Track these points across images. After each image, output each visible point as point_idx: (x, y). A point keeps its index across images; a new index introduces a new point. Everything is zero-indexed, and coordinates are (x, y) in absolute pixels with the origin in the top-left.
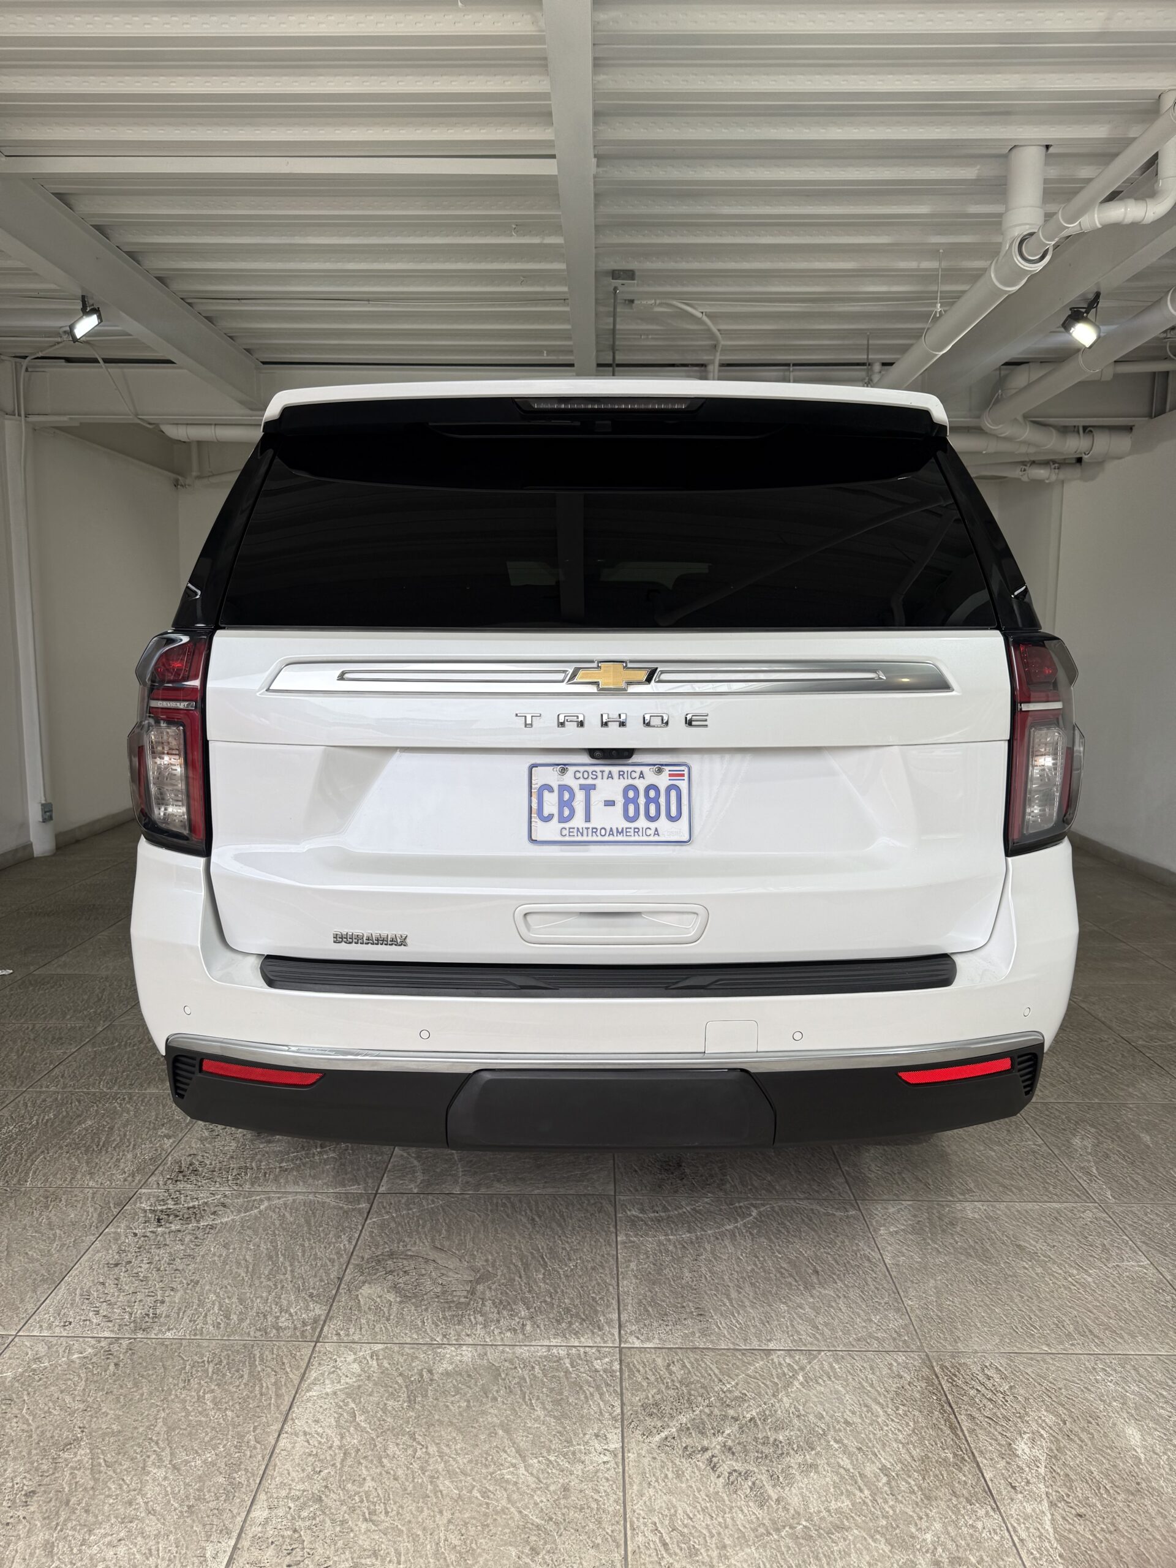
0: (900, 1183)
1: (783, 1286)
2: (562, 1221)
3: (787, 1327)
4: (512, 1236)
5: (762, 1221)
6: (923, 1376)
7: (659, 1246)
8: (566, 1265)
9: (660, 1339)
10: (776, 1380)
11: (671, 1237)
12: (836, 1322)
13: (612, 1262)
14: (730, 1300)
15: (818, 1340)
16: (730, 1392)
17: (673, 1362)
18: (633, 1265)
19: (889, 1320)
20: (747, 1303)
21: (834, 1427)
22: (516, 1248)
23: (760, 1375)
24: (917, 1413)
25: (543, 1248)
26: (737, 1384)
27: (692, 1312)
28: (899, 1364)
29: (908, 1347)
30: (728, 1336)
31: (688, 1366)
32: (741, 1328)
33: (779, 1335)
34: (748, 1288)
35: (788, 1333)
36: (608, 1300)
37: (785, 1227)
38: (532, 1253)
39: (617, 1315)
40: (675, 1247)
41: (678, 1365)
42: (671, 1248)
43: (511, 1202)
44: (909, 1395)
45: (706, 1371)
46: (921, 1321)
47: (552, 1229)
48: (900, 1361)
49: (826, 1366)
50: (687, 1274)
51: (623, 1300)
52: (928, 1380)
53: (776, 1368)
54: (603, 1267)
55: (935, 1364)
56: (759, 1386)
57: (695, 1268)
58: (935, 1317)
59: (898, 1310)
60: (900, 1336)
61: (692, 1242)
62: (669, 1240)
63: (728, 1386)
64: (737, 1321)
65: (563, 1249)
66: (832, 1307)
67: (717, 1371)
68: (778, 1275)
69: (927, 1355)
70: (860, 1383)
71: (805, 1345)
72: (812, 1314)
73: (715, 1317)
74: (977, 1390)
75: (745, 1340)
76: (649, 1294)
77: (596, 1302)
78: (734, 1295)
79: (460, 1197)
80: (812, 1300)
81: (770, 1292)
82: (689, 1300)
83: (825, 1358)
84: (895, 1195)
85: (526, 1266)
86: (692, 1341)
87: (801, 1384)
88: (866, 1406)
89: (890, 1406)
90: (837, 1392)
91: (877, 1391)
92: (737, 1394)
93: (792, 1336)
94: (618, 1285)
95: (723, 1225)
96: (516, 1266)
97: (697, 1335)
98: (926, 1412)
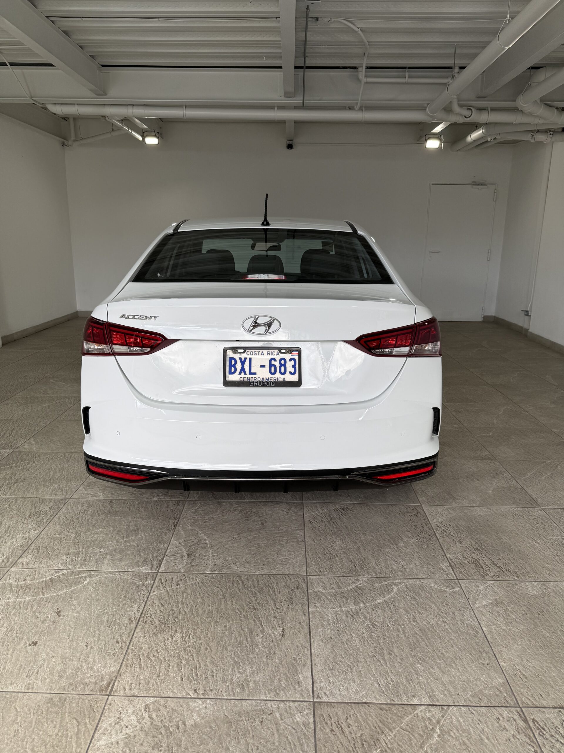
11: (344, 608)
14: (385, 661)
18: (320, 631)
40: (347, 616)
42: (344, 617)
47: (268, 602)
59: (497, 671)
61: (357, 613)
62: (342, 611)
78: (387, 656)
79: (210, 576)
94: (311, 648)
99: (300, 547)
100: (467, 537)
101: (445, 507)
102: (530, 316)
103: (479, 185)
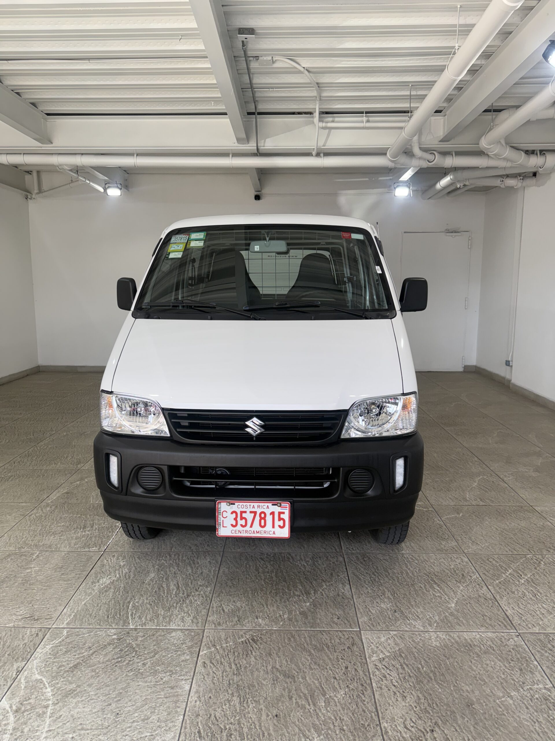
99: (177, 712)
100: (415, 688)
101: (391, 632)
102: (512, 366)
103: (452, 232)
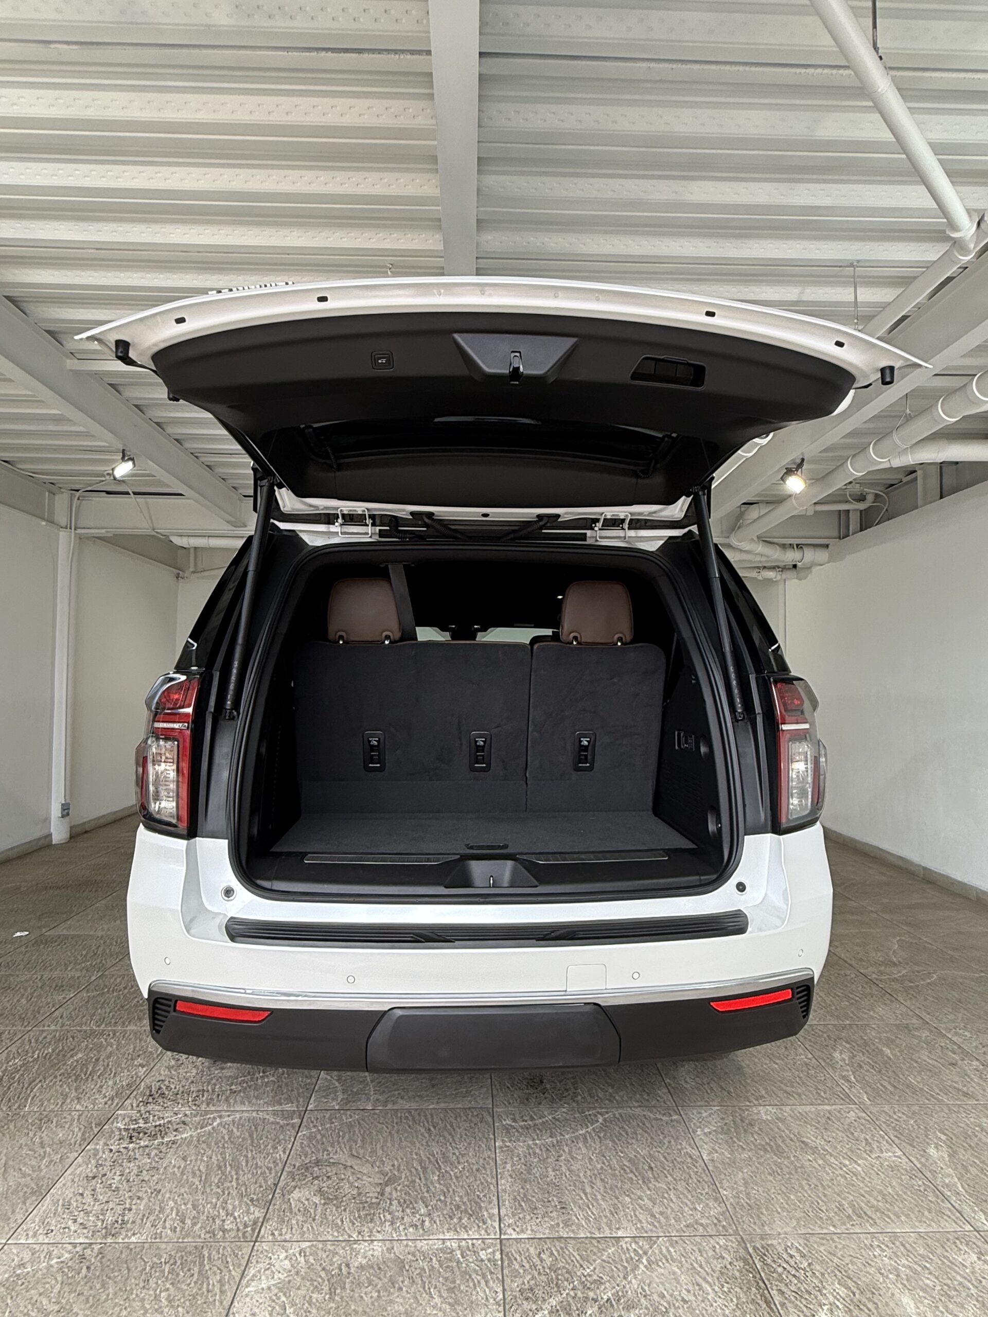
0: (709, 1092)
1: (626, 1181)
2: (452, 1130)
3: (631, 1217)
4: (413, 1144)
5: (606, 1126)
6: (740, 1257)
7: (528, 1149)
8: (456, 1168)
9: (532, 1230)
10: (626, 1264)
11: (537, 1142)
12: (669, 1211)
13: (493, 1164)
14: (586, 1194)
15: (656, 1227)
16: (590, 1276)
17: (543, 1251)
18: (508, 1166)
19: (710, 1208)
20: (599, 1197)
21: (674, 1305)
22: (416, 1154)
23: (613, 1260)
24: (738, 1290)
25: (437, 1153)
26: (595, 1268)
27: (556, 1206)
28: (721, 1247)
29: (727, 1231)
30: (586, 1226)
31: (556, 1253)
32: (595, 1219)
33: (625, 1224)
34: (598, 1183)
35: (632, 1222)
36: (490, 1198)
37: (625, 1130)
38: (429, 1158)
39: (497, 1210)
40: (541, 1150)
41: (547, 1253)
42: (538, 1151)
43: (411, 1116)
44: (730, 1274)
45: (570, 1258)
46: (735, 1208)
47: (445, 1138)
48: (721, 1243)
49: (664, 1251)
50: (551, 1173)
51: (502, 1196)
52: (745, 1260)
53: (625, 1253)
54: (484, 1168)
55: (748, 1245)
56: (612, 1270)
57: (557, 1168)
58: (745, 1204)
59: (716, 1199)
60: (719, 1221)
61: (553, 1146)
62: (536, 1144)
63: (588, 1271)
64: (592, 1213)
65: (454, 1154)
66: (665, 1198)
67: (578, 1258)
68: (622, 1171)
69: (742, 1238)
70: (692, 1264)
71: (646, 1232)
72: (650, 1204)
73: (575, 1210)
74: (783, 1267)
75: (599, 1229)
76: (521, 1190)
77: (481, 1199)
78: (588, 1190)
79: (372, 1112)
80: (648, 1192)
81: (616, 1186)
82: (554, 1195)
83: (662, 1242)
84: (706, 1101)
85: (425, 1169)
86: (558, 1232)
87: (645, 1267)
88: (698, 1285)
89: (717, 1284)
90: (674, 1273)
91: (705, 1271)
92: (595, 1277)
93: (636, 1224)
94: (497, 1184)
95: (577, 1130)
96: (416, 1170)
97: (561, 1225)
98: (745, 1289)
